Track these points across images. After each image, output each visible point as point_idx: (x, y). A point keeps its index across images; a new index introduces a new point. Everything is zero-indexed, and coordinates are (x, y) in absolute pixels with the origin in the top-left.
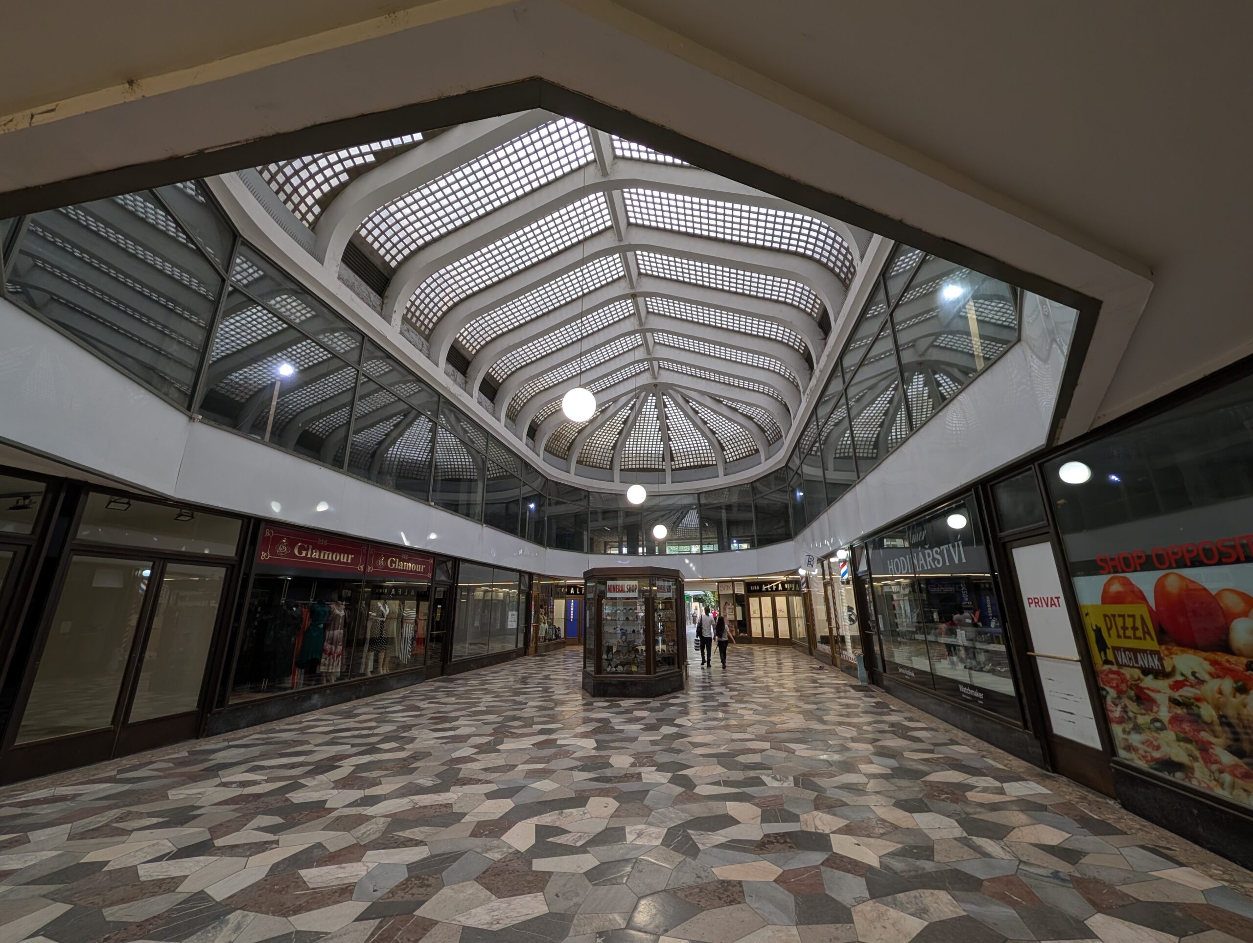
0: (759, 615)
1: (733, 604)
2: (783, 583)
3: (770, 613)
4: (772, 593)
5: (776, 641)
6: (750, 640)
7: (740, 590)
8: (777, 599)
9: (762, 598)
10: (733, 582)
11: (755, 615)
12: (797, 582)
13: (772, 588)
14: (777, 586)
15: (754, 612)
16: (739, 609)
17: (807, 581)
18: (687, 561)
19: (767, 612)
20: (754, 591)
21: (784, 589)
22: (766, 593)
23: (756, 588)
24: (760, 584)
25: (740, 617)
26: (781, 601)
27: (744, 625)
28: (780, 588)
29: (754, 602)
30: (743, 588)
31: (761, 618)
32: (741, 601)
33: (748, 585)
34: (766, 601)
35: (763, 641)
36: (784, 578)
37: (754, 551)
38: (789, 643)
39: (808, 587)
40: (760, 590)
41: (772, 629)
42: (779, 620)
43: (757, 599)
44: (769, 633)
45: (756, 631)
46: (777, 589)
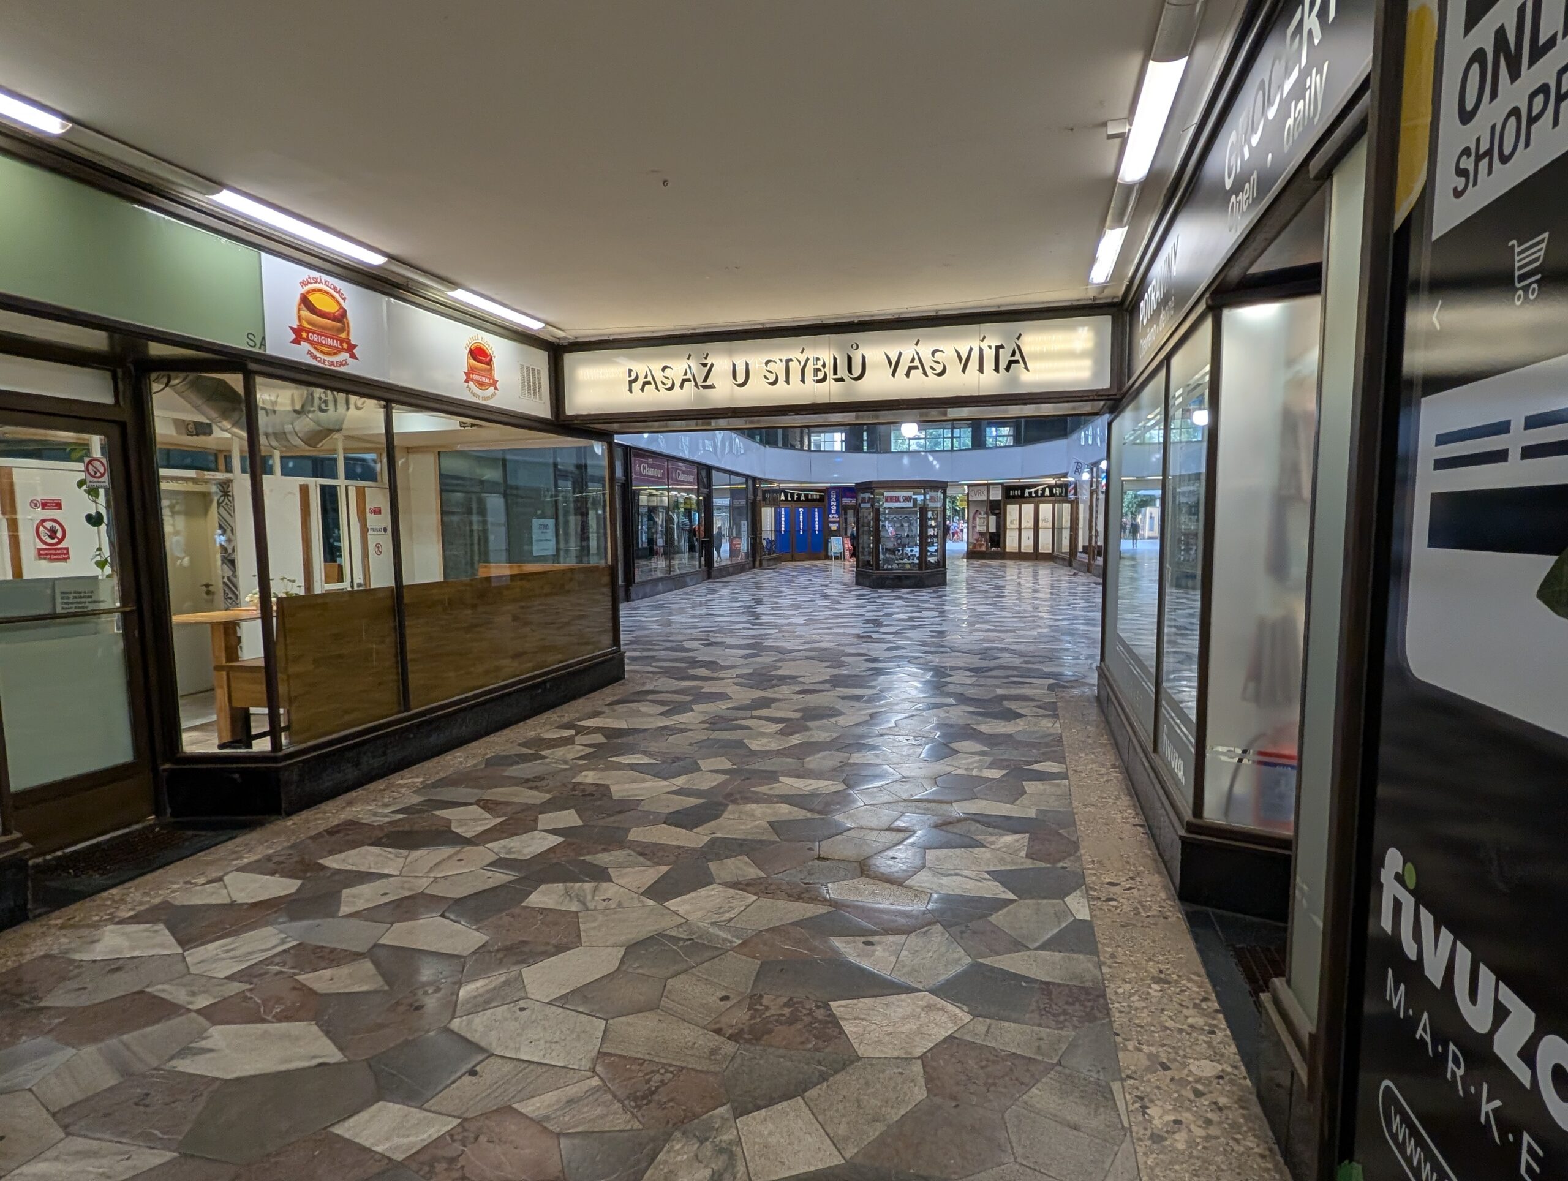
0: (1017, 526)
1: (986, 513)
2: (1051, 487)
3: (1031, 524)
4: (1036, 499)
5: (1036, 556)
6: (1004, 555)
7: (997, 495)
8: (1042, 506)
9: (1023, 506)
10: (988, 485)
11: (1013, 526)
12: (1065, 486)
13: (1036, 492)
14: (1044, 490)
15: (1012, 522)
16: (993, 519)
17: (1076, 488)
18: (931, 458)
19: (1028, 522)
20: (1014, 497)
21: (1052, 494)
22: (1029, 499)
23: (1018, 493)
24: (1023, 488)
25: (993, 529)
26: (1046, 509)
27: (997, 539)
28: (1047, 493)
29: (1012, 510)
30: (1000, 492)
31: (1020, 529)
32: (996, 508)
33: (1007, 489)
34: (1028, 509)
35: (1020, 556)
36: (1052, 481)
37: (1019, 449)
38: (1050, 557)
39: (1076, 494)
40: (1022, 496)
41: (1031, 542)
42: (1041, 532)
43: (1017, 506)
44: (1026, 547)
45: (1011, 545)
46: (1043, 495)
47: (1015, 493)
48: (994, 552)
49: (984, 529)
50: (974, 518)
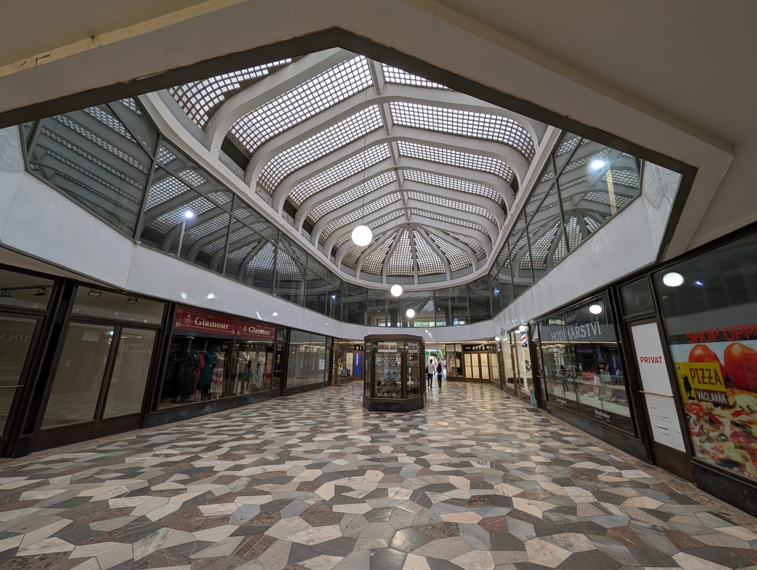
0: (470, 365)
1: (455, 358)
2: (485, 346)
3: (477, 364)
4: (479, 351)
5: (480, 380)
6: (464, 379)
7: (459, 349)
8: (482, 355)
9: (472, 355)
10: (454, 344)
11: (468, 365)
12: (494, 345)
13: (478, 348)
14: (482, 347)
15: (467, 363)
16: (458, 361)
17: (500, 345)
18: (427, 331)
19: (475, 362)
20: (468, 350)
21: (486, 349)
22: (475, 351)
24: (471, 346)
25: (458, 366)
26: (484, 356)
27: (461, 370)
28: (484, 348)
29: (467, 357)
30: (460, 348)
31: (472, 366)
32: (459, 356)
33: (464, 346)
34: (475, 356)
35: (472, 380)
36: (486, 343)
37: (468, 326)
38: (488, 382)
39: (501, 347)
40: (471, 350)
41: (478, 373)
42: (482, 368)
43: (469, 355)
44: (476, 375)
45: (468, 374)
46: (482, 349)
47: (468, 348)
48: (460, 378)
49: (454, 366)
50: (449, 360)
